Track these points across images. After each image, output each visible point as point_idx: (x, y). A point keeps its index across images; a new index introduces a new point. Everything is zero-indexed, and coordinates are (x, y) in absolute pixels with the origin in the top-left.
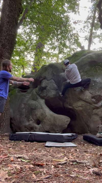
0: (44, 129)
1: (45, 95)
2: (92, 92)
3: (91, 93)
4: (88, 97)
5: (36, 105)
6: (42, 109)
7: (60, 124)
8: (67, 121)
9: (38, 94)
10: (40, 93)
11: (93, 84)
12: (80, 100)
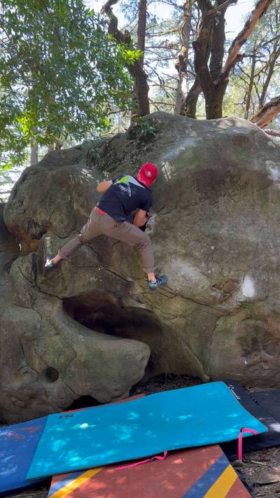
3: (207, 276)
5: (35, 325)
6: (57, 334)
8: (143, 358)
9: (34, 284)
10: (40, 281)
11: (213, 248)
12: (175, 296)
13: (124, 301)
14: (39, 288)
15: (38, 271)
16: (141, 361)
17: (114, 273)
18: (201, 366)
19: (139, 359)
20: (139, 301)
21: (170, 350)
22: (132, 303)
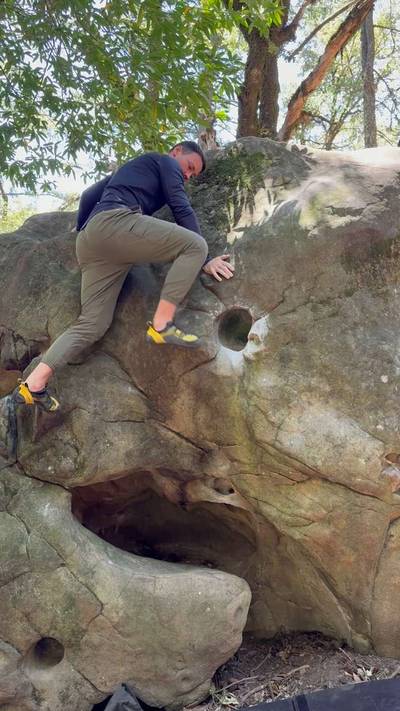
0: (94, 687)
1: (67, 463)
2: (380, 427)
3: (375, 435)
4: (362, 461)
5: (17, 548)
6: (63, 565)
7: (199, 640)
8: (240, 609)
9: (12, 460)
10: (25, 454)
11: (384, 379)
12: (309, 479)
13: (189, 491)
14: (22, 468)
15: (20, 433)
16: (235, 615)
17: (178, 434)
18: (346, 617)
19: (233, 612)
20: (218, 490)
21: (274, 585)
22: (205, 493)
